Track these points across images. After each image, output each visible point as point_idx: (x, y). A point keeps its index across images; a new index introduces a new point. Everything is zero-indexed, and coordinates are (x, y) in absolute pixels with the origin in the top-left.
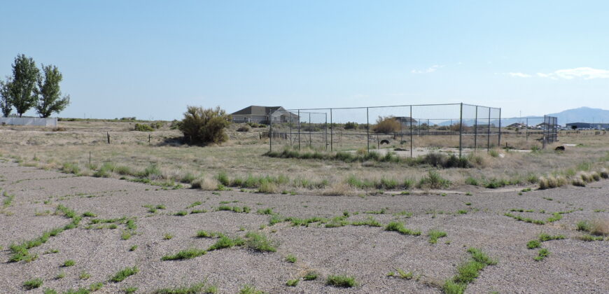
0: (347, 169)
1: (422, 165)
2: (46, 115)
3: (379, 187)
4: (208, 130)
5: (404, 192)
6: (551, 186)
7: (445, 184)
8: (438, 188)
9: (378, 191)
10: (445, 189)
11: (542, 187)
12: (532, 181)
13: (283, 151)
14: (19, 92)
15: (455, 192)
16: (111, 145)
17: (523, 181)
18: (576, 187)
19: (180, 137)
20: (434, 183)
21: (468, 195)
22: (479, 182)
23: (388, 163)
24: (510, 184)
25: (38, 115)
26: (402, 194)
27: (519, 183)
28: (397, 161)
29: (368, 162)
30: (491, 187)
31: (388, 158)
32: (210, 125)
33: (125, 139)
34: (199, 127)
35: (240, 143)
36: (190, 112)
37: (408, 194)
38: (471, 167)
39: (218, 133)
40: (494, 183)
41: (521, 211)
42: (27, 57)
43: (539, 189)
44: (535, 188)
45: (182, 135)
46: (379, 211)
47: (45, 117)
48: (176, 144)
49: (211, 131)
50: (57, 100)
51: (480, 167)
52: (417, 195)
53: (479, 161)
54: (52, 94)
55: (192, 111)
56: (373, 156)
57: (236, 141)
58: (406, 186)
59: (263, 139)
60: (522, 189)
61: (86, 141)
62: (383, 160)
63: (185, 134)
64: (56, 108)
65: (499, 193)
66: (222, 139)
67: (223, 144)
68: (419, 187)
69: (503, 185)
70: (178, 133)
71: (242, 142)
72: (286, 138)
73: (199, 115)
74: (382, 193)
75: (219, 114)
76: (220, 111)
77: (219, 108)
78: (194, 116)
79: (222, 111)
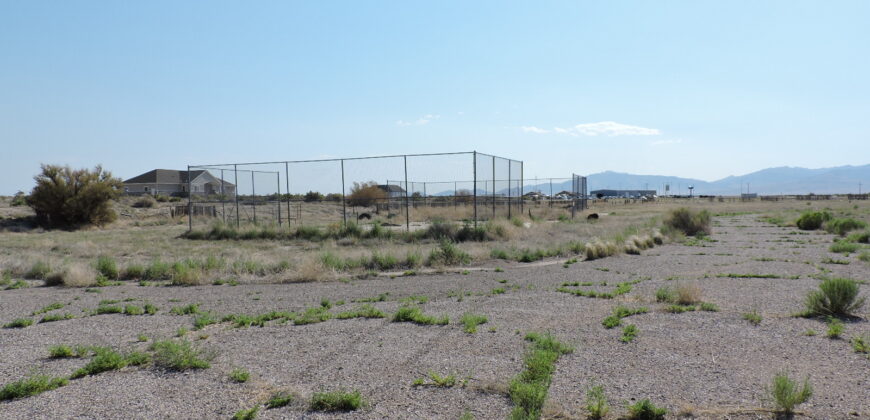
0: (317, 249)
1: (424, 240)
3: (370, 266)
4: (80, 203)
5: (409, 271)
6: (601, 255)
7: (464, 259)
8: (456, 264)
9: (369, 272)
10: (464, 266)
11: (590, 257)
12: (576, 251)
13: (210, 230)
15: (480, 269)
17: (564, 250)
18: (630, 256)
19: (29, 218)
20: (449, 257)
21: (498, 271)
22: (508, 255)
23: (376, 240)
24: (550, 255)
26: (406, 275)
27: (560, 254)
28: (388, 236)
29: (346, 240)
30: (526, 260)
31: (374, 233)
32: (84, 197)
34: (63, 200)
35: (137, 225)
36: (46, 173)
37: (414, 274)
38: (490, 239)
39: (98, 208)
40: (529, 255)
41: (576, 285)
43: (587, 260)
44: (581, 260)
45: (33, 214)
46: (377, 297)
48: (21, 228)
49: (85, 204)
51: (502, 239)
52: (427, 274)
53: (500, 233)
55: (51, 173)
56: (352, 231)
57: (131, 221)
58: (409, 264)
59: (177, 218)
60: (565, 261)
62: (367, 236)
63: (36, 210)
65: (539, 268)
66: (105, 219)
67: (108, 226)
68: (428, 265)
69: (540, 257)
70: (26, 211)
71: (141, 222)
72: (215, 215)
73: (64, 180)
74: (376, 276)
75: (100, 177)
76: (102, 173)
77: (99, 168)
78: (54, 181)
79: (104, 173)
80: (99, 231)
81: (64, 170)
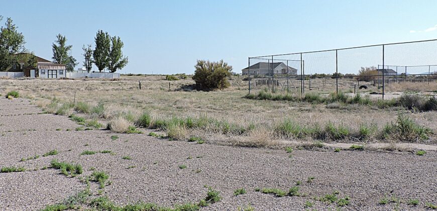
1: (395, 108)
2: (114, 70)
3: (321, 136)
4: (213, 78)
5: (356, 145)
7: (422, 135)
8: (411, 141)
9: (317, 142)
10: (422, 142)
13: (258, 94)
14: (99, 56)
16: (142, 90)
19: (194, 85)
20: (405, 132)
23: (356, 105)
25: (108, 71)
26: (352, 149)
29: (334, 104)
31: (357, 100)
32: (214, 75)
33: (152, 86)
34: (206, 77)
35: (239, 89)
36: (198, 64)
37: (360, 149)
39: (221, 81)
42: (104, 32)
47: (112, 72)
48: (189, 89)
49: (215, 79)
50: (120, 60)
52: (375, 150)
54: (116, 56)
55: (200, 64)
56: (342, 99)
57: (237, 87)
58: (362, 136)
59: (259, 86)
61: (125, 88)
62: (351, 103)
63: (196, 82)
64: (119, 66)
66: (224, 86)
67: (225, 89)
68: (382, 138)
70: (193, 82)
71: (241, 88)
72: (278, 85)
73: (207, 68)
74: (321, 147)
75: (223, 66)
76: (223, 64)
77: (222, 61)
78: (202, 68)
79: (225, 64)
80: (220, 91)
81: (207, 62)
